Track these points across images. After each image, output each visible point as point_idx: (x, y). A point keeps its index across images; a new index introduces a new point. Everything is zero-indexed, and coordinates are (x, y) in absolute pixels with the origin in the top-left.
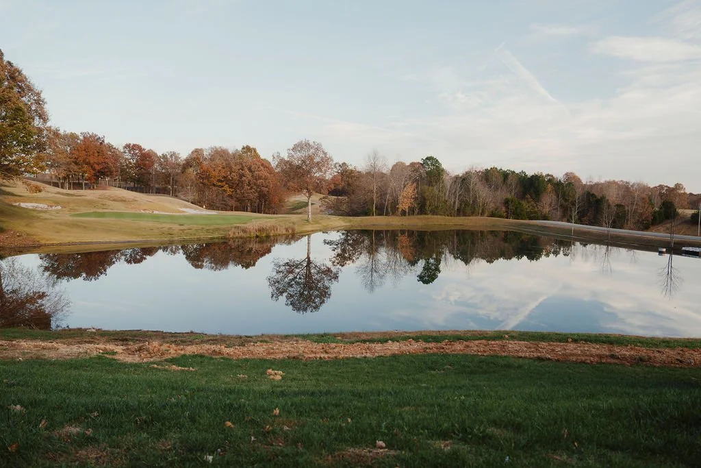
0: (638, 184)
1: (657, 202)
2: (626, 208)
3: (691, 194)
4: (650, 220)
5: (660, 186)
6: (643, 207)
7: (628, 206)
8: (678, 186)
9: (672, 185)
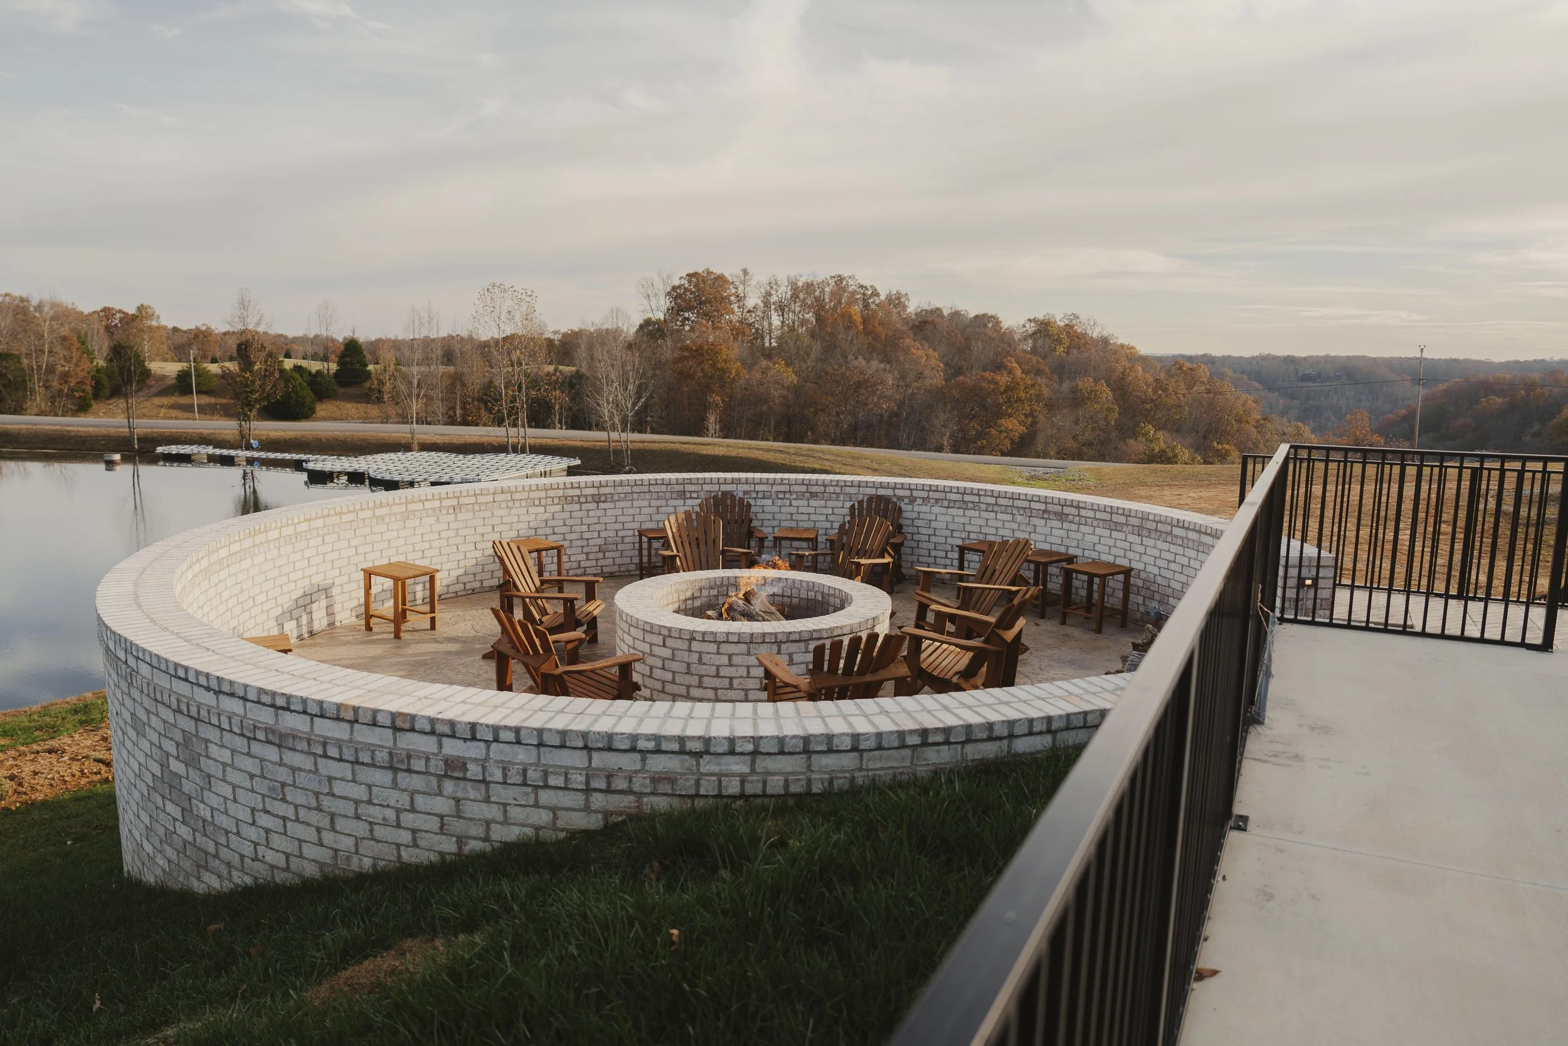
0: (53, 305)
1: (101, 349)
2: (25, 361)
3: (175, 330)
4: (89, 389)
5: (105, 310)
6: (68, 360)
7: (29, 356)
8: (143, 312)
9: (131, 310)
